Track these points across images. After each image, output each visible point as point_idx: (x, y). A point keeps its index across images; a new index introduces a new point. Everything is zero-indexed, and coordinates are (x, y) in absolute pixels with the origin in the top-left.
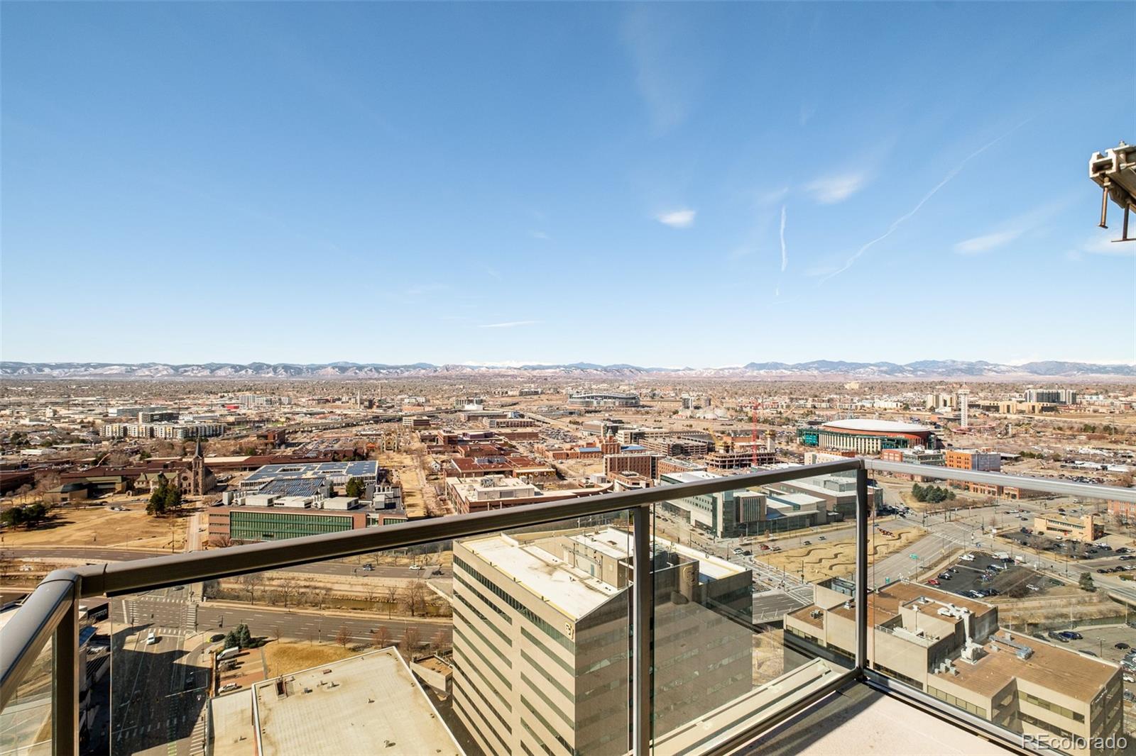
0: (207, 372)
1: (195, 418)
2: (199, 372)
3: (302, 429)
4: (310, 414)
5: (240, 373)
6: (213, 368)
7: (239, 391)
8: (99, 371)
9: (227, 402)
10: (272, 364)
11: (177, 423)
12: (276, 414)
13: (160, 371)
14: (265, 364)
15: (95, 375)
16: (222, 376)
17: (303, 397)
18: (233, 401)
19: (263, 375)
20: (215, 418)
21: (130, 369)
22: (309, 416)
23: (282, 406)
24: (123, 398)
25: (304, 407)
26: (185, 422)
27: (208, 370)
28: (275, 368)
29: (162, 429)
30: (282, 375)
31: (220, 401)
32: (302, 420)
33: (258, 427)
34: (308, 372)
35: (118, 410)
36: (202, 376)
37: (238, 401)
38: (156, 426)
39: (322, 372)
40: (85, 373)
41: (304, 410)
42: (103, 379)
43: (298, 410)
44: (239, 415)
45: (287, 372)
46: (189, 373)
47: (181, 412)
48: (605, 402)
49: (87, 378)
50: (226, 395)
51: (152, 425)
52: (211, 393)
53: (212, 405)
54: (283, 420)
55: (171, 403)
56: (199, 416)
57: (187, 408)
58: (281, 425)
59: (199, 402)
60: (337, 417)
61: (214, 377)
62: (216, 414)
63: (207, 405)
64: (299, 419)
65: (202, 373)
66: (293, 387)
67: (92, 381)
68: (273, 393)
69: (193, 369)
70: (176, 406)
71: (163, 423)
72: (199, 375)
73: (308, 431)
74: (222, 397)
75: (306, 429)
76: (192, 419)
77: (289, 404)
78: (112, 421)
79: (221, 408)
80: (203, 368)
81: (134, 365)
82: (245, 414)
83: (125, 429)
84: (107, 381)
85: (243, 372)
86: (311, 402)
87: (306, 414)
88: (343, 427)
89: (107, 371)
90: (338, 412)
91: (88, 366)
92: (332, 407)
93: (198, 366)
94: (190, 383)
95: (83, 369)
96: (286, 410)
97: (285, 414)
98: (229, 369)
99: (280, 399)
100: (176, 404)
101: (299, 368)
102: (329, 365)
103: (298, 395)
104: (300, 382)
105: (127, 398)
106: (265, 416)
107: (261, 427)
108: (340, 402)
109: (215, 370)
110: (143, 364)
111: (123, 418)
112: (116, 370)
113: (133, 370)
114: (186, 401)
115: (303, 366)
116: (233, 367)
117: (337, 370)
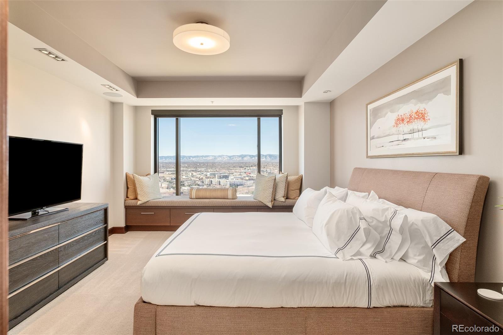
5: (253, 158)
6: (243, 156)
7: (252, 166)
8: (206, 158)
9: (247, 171)
10: (265, 154)
15: (205, 160)
17: (276, 169)
18: (249, 171)
21: (215, 157)
24: (212, 169)
29: (223, 181)
31: (244, 171)
35: (210, 174)
36: (239, 160)
37: (251, 171)
40: (202, 159)
42: (207, 161)
44: (250, 177)
49: (202, 161)
50: (246, 168)
51: (220, 180)
52: (241, 167)
53: (241, 172)
55: (227, 171)
59: (237, 171)
61: (243, 160)
66: (273, 165)
67: (204, 162)
68: (264, 168)
71: (223, 179)
74: (245, 169)
78: (208, 178)
79: (244, 174)
82: (253, 177)
83: (211, 181)
84: (208, 162)
85: (254, 158)
89: (208, 159)
91: (203, 156)
93: (238, 156)
95: (201, 158)
99: (267, 170)
103: (274, 168)
105: (214, 169)
111: (212, 177)
112: (211, 158)
114: (233, 170)
116: (250, 156)
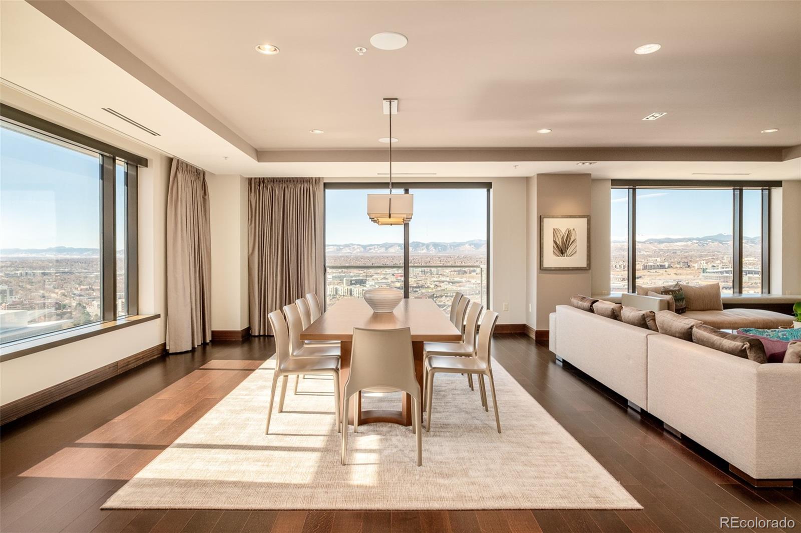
0: (383, 250)
1: (375, 283)
2: (379, 250)
3: (446, 295)
4: (452, 283)
11: (365, 286)
12: (428, 282)
13: (356, 249)
14: (421, 243)
16: (392, 253)
19: (419, 251)
20: (388, 284)
22: (451, 284)
23: (433, 276)
25: (448, 277)
26: (370, 286)
27: (384, 248)
28: (427, 246)
30: (433, 251)
32: (446, 287)
33: (415, 292)
34: (451, 249)
38: (352, 287)
39: (462, 248)
41: (448, 279)
43: (443, 279)
45: (435, 248)
46: (372, 250)
47: (367, 279)
48: (750, 278)
54: (432, 286)
56: (378, 281)
57: (371, 276)
58: (431, 291)
60: (472, 286)
62: (388, 281)
63: (383, 274)
64: (444, 286)
65: (380, 250)
69: (375, 248)
70: (364, 274)
72: (378, 252)
73: (450, 296)
75: (449, 294)
76: (374, 284)
77: (437, 274)
80: (381, 247)
81: (341, 245)
86: (452, 273)
87: (449, 282)
88: (476, 294)
90: (473, 281)
92: (469, 277)
94: (373, 258)
96: (435, 279)
97: (434, 282)
98: (397, 247)
100: (365, 273)
101: (445, 246)
102: (467, 243)
104: (445, 256)
106: (421, 283)
107: (417, 291)
108: (475, 273)
109: (389, 248)
110: (346, 245)
113: (341, 249)
115: (447, 244)
117: (473, 246)
